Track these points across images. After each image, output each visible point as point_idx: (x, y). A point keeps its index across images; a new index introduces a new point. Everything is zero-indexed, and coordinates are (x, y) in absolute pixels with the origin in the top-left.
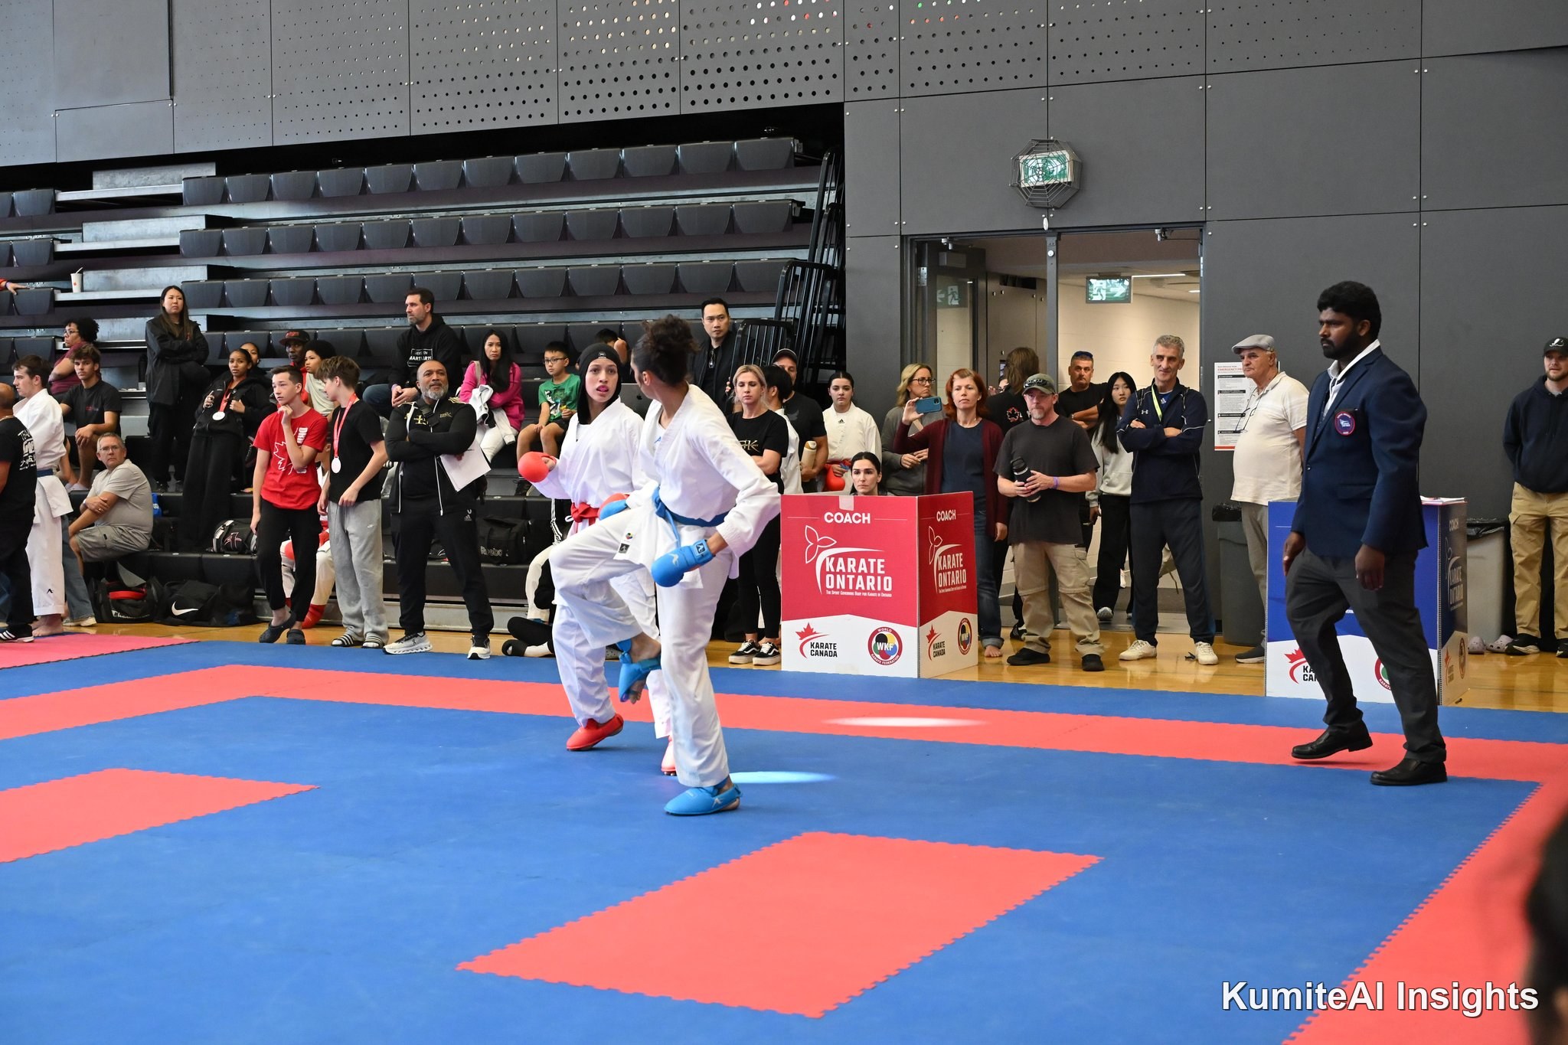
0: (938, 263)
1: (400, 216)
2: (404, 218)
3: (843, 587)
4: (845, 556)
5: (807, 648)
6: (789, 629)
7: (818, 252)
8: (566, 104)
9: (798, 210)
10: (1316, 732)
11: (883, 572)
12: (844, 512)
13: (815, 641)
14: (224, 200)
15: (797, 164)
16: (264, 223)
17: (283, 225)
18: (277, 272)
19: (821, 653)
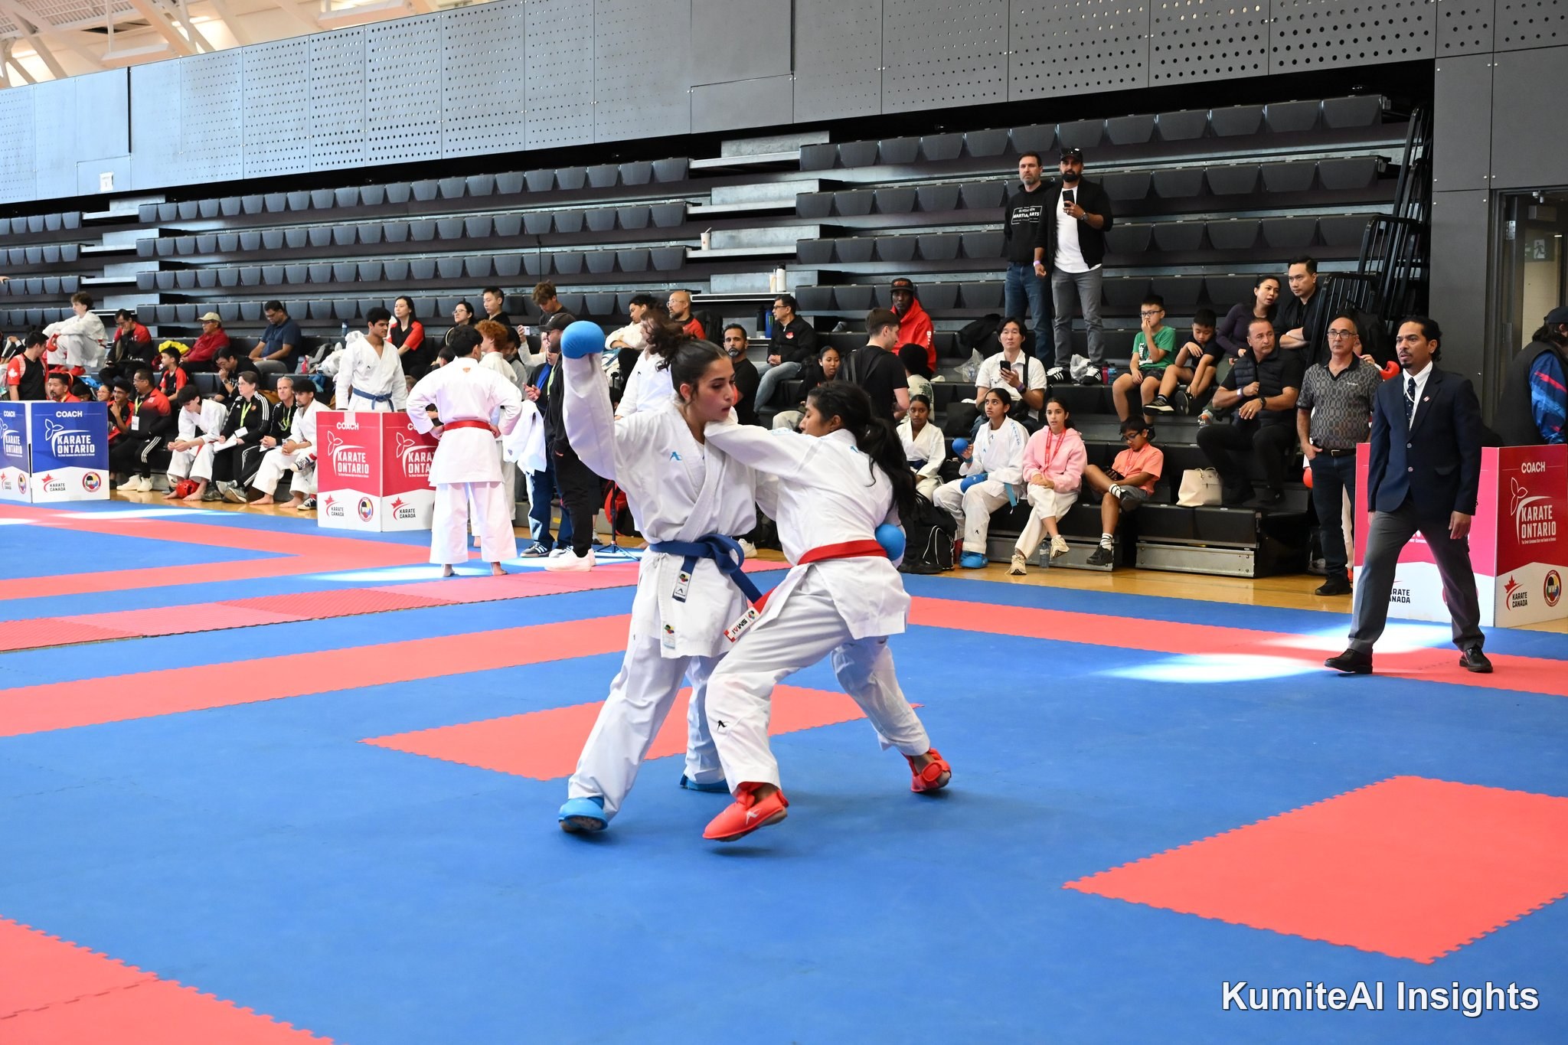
0: (1528, 216)
1: (995, 178)
2: (998, 180)
7: (1403, 207)
8: (1157, 68)
9: (1384, 166)
14: (837, 164)
15: (1385, 121)
16: (871, 186)
17: (887, 188)
18: (881, 231)
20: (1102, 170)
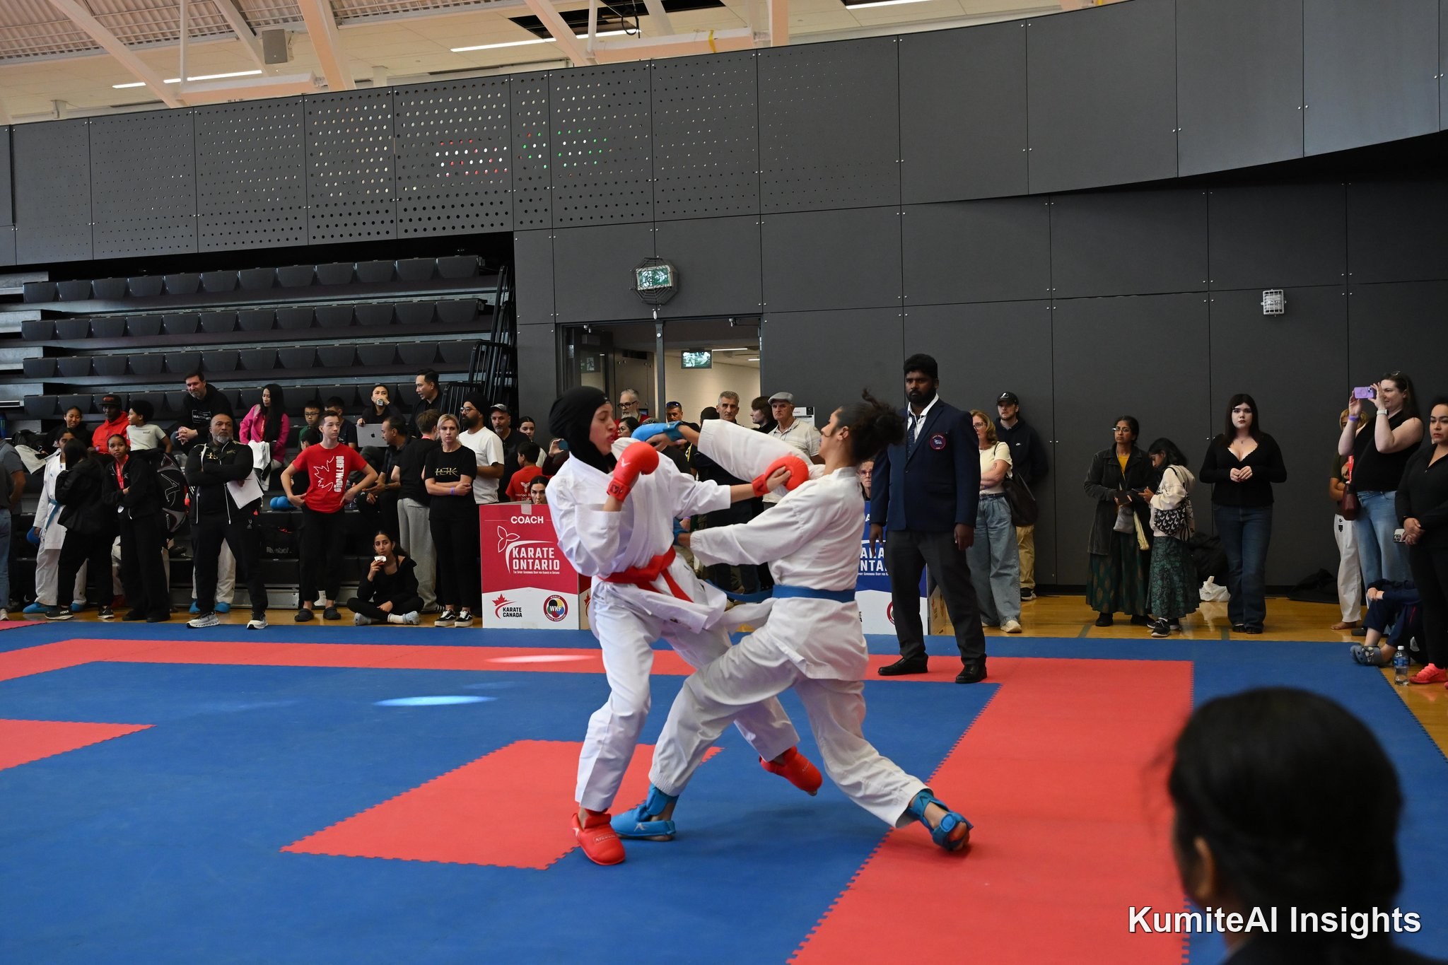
0: (581, 341)
1: (190, 310)
2: (193, 312)
3: (525, 568)
4: (526, 546)
5: (501, 612)
6: (488, 599)
7: (497, 334)
8: (313, 231)
9: (483, 306)
10: (895, 658)
11: (553, 557)
12: (525, 516)
13: (506, 606)
14: (56, 298)
15: (482, 274)
16: (87, 315)
17: (100, 317)
18: (96, 351)
19: (511, 615)
20: (275, 306)
